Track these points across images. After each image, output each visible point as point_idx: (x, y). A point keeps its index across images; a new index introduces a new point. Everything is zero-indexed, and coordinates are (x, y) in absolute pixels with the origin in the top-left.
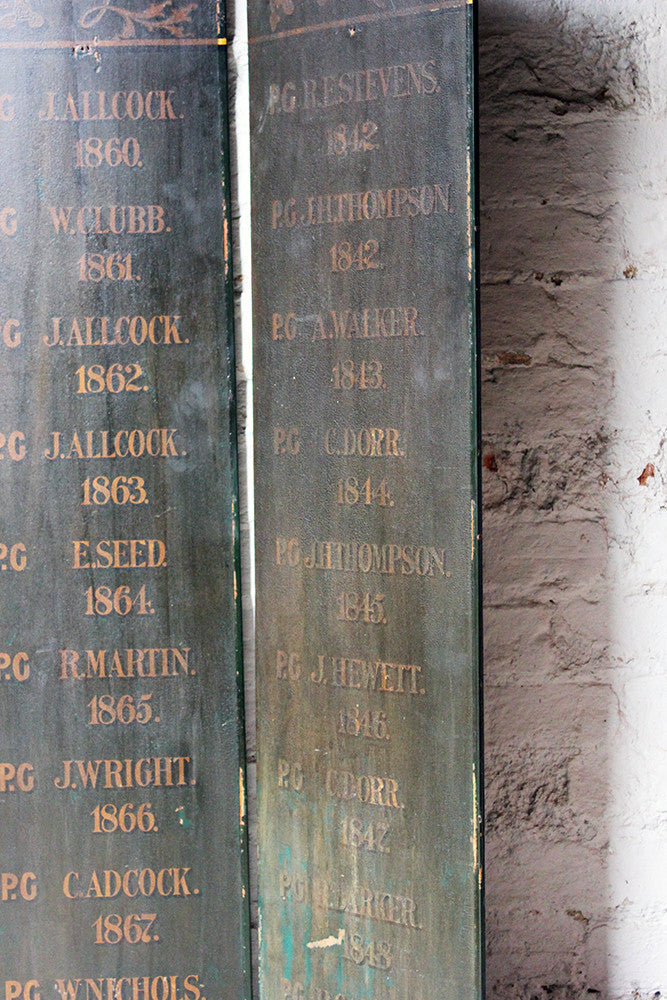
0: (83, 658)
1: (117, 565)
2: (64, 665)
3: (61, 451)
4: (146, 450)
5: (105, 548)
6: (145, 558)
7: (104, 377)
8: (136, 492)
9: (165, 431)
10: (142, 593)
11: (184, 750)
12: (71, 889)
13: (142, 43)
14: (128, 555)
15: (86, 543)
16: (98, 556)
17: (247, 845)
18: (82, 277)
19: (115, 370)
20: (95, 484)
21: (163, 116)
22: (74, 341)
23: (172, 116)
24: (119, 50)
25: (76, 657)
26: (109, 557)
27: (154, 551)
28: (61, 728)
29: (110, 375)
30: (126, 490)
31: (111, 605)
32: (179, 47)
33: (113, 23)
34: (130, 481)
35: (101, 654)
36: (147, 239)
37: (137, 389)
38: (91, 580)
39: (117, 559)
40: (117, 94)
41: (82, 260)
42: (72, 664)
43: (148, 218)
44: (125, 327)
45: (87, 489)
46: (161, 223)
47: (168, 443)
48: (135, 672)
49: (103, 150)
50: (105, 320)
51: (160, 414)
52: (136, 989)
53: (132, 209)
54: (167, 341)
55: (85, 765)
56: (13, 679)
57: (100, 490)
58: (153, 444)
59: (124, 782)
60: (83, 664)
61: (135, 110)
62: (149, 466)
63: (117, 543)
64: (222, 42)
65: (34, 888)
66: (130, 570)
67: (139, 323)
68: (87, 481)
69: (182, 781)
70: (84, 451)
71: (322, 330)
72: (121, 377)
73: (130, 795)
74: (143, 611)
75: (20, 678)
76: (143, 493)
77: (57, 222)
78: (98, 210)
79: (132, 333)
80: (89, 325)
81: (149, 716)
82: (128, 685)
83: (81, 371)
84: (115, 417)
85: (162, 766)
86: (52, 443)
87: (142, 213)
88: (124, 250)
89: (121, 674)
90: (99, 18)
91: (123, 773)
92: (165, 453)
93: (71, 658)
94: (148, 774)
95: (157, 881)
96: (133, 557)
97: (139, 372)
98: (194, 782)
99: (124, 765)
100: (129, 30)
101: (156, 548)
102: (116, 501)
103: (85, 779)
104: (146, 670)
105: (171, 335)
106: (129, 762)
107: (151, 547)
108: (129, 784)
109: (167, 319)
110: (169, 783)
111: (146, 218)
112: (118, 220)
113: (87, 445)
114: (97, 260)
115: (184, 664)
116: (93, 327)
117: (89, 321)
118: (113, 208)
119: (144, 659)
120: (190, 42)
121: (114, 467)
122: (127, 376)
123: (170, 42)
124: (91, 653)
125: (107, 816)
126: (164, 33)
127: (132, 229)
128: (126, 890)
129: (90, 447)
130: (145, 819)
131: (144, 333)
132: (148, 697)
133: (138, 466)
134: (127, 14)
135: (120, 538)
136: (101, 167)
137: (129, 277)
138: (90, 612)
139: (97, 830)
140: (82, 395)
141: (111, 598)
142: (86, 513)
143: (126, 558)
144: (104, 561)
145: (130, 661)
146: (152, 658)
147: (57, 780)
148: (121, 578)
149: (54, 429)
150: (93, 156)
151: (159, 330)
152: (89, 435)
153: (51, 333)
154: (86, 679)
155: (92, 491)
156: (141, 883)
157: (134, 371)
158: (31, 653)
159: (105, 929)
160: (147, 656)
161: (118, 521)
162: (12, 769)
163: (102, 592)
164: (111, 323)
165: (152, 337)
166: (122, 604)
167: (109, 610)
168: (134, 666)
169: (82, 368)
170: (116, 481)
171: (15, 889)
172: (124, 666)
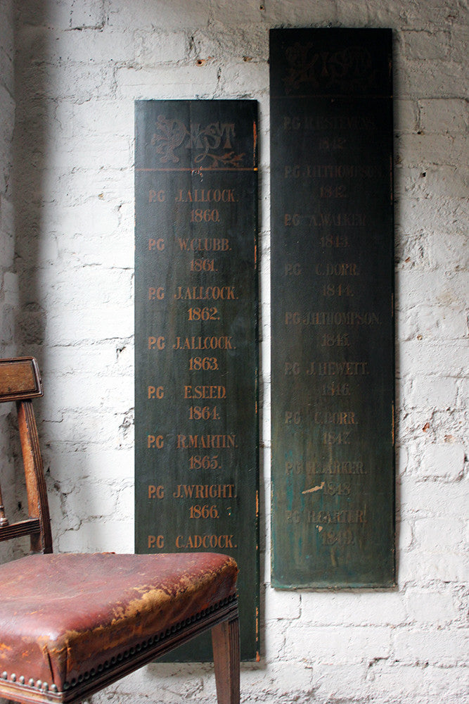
0: (187, 438)
1: (204, 397)
2: (179, 441)
3: (180, 346)
4: (218, 346)
5: (198, 389)
6: (216, 394)
7: (200, 313)
8: (213, 365)
9: (227, 338)
10: (215, 410)
11: (232, 482)
12: (180, 543)
13: (221, 169)
14: (209, 393)
15: (191, 387)
16: (195, 392)
17: (258, 526)
18: (192, 269)
19: (205, 310)
20: (195, 361)
21: (229, 201)
22: (187, 297)
23: (233, 200)
24: (211, 172)
25: (184, 438)
26: (200, 393)
27: (220, 391)
28: (176, 471)
29: (203, 313)
31: (201, 415)
32: (237, 172)
33: (209, 161)
34: (211, 360)
35: (196, 437)
36: (219, 253)
37: (215, 319)
38: (192, 403)
39: (204, 394)
40: (209, 191)
41: (192, 262)
42: (182, 441)
43: (221, 244)
44: (210, 291)
45: (191, 363)
46: (227, 246)
47: (228, 344)
48: (211, 445)
49: (203, 214)
50: (202, 288)
51: (225, 330)
53: (215, 240)
54: (229, 298)
55: (187, 487)
56: (156, 448)
57: (197, 363)
58: (221, 343)
59: (204, 496)
60: (187, 441)
61: (217, 198)
62: (219, 353)
63: (204, 387)
64: (255, 169)
65: (163, 542)
66: (209, 400)
67: (216, 289)
68: (192, 359)
69: (230, 496)
70: (191, 346)
72: (208, 313)
73: (207, 502)
74: (215, 418)
75: (159, 447)
76: (216, 365)
77: (182, 245)
78: (200, 240)
79: (213, 295)
80: (194, 290)
81: (216, 466)
82: (207, 451)
83: (190, 310)
84: (205, 330)
85: (222, 488)
86: (176, 342)
87: (219, 242)
88: (211, 258)
89: (204, 446)
90: (202, 159)
91: (204, 491)
92: (226, 348)
93: (182, 439)
94: (215, 491)
95: (218, 541)
96: (211, 393)
97: (216, 312)
98: (236, 496)
99: (205, 488)
100: (216, 163)
101: (222, 389)
102: (204, 369)
103: (187, 493)
104: (215, 445)
105: (230, 295)
106: (207, 486)
107: (219, 389)
108: (207, 496)
109: (229, 288)
110: (224, 496)
111: (220, 244)
112: (209, 245)
113: (192, 343)
114: (199, 262)
115: (233, 443)
116: (196, 291)
117: (194, 288)
118: (206, 239)
119: (214, 440)
120: (242, 169)
121: (203, 353)
122: (211, 313)
123: (234, 169)
124: (191, 437)
125: (196, 511)
126: (231, 165)
127: (214, 249)
128: (204, 545)
129: (193, 344)
130: (213, 512)
131: (219, 294)
132: (216, 457)
133: (213, 353)
134: (214, 157)
135: (206, 385)
136: (202, 222)
137: (212, 270)
138: (191, 418)
139: (192, 517)
140: (190, 321)
141: (201, 412)
142: (191, 373)
144: (198, 395)
145: (209, 441)
146: (218, 440)
147: (174, 494)
148: (206, 403)
149: (178, 336)
150: (198, 217)
151: (225, 293)
152: (193, 339)
153: (177, 294)
154: (189, 448)
155: (194, 363)
156: (211, 541)
157: (214, 311)
158: (165, 436)
160: (216, 438)
161: (205, 377)
162: (154, 488)
163: (197, 409)
164: (204, 290)
165: (222, 296)
166: (206, 414)
167: (200, 417)
168: (210, 443)
169: (191, 309)
170: (204, 359)
171: (155, 543)
172: (206, 444)
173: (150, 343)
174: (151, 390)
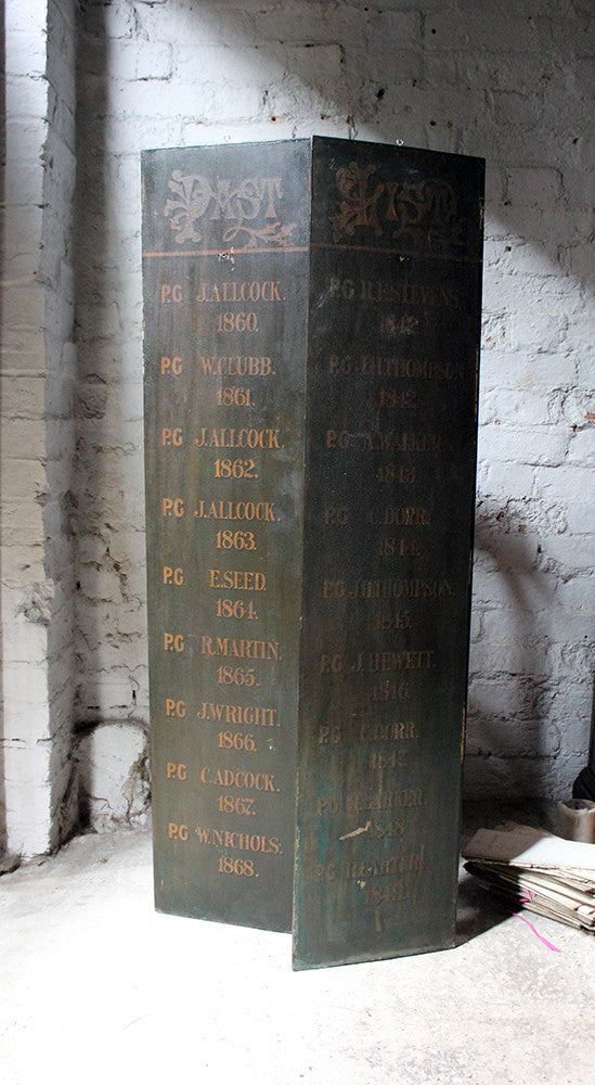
0: (215, 642)
1: (236, 587)
2: (203, 645)
3: (204, 513)
4: (255, 516)
5: (228, 575)
6: (254, 585)
7: (231, 467)
8: (249, 542)
9: (267, 504)
10: (251, 606)
11: (273, 705)
12: (206, 779)
13: (261, 250)
14: (243, 581)
15: (218, 572)
16: (224, 580)
18: (220, 403)
19: (238, 464)
20: (224, 535)
21: (273, 299)
22: (214, 444)
23: (278, 298)
24: (247, 255)
25: (210, 642)
26: (232, 581)
27: (260, 581)
29: (235, 466)
30: (242, 540)
31: (232, 612)
32: (284, 254)
34: (245, 535)
35: (226, 640)
36: (259, 379)
37: (250, 476)
38: (220, 595)
39: (236, 583)
40: (244, 284)
41: (220, 392)
42: (208, 645)
44: (245, 436)
45: (219, 538)
46: (269, 369)
47: (269, 512)
48: (245, 654)
49: (234, 320)
50: (233, 430)
51: (265, 493)
52: (241, 840)
53: (251, 359)
54: (271, 446)
55: (215, 707)
56: (175, 650)
57: (226, 539)
58: (260, 512)
59: (237, 719)
60: (215, 646)
61: (255, 295)
62: (256, 526)
63: (236, 573)
65: (185, 773)
66: (244, 591)
67: (253, 434)
68: (219, 533)
69: (271, 724)
70: (218, 514)
71: (370, 443)
72: (242, 468)
73: (240, 728)
74: (251, 617)
75: (179, 650)
76: (253, 543)
77: (205, 368)
78: (230, 359)
79: (249, 440)
80: (223, 434)
81: (253, 681)
82: (241, 662)
84: (240, 492)
85: (260, 713)
86: (198, 509)
87: (257, 363)
88: (246, 386)
89: (237, 654)
90: (234, 235)
91: (236, 715)
92: (267, 519)
93: (207, 642)
94: (252, 716)
95: (255, 780)
96: (246, 583)
97: (252, 466)
98: (279, 725)
99: (237, 710)
101: (260, 578)
102: (236, 547)
103: (214, 715)
104: (252, 654)
105: (273, 443)
106: (240, 708)
107: (257, 577)
109: (271, 432)
110: (264, 723)
111: (260, 365)
112: (243, 368)
113: (220, 510)
114: (229, 392)
115: (275, 653)
116: (225, 436)
117: (223, 431)
118: (239, 358)
119: (250, 647)
120: (291, 250)
121: (235, 525)
122: (246, 468)
123: (279, 250)
124: (219, 640)
125: (227, 738)
126: (275, 244)
127: (251, 373)
128: (237, 783)
130: (249, 743)
131: (256, 440)
132: (252, 670)
133: (250, 525)
135: (238, 570)
136: (233, 332)
137: (248, 404)
138: (219, 615)
139: (221, 746)
140: (217, 478)
141: (232, 608)
142: (218, 553)
143: (241, 583)
144: (228, 584)
145: (242, 647)
146: (256, 647)
147: (198, 714)
148: (236, 595)
149: (201, 499)
150: (228, 325)
151: (266, 438)
152: (222, 503)
153: (200, 438)
154: (216, 655)
155: (222, 539)
156: (246, 780)
157: (249, 465)
158: (185, 636)
159: (224, 803)
160: (252, 645)
162: (173, 704)
163: (227, 603)
164: (236, 433)
165: (261, 443)
166: (238, 611)
167: (231, 614)
168: (245, 650)
169: (218, 462)
170: (236, 534)
171: (175, 773)
172: (239, 650)
173: (165, 507)
174: (167, 572)
